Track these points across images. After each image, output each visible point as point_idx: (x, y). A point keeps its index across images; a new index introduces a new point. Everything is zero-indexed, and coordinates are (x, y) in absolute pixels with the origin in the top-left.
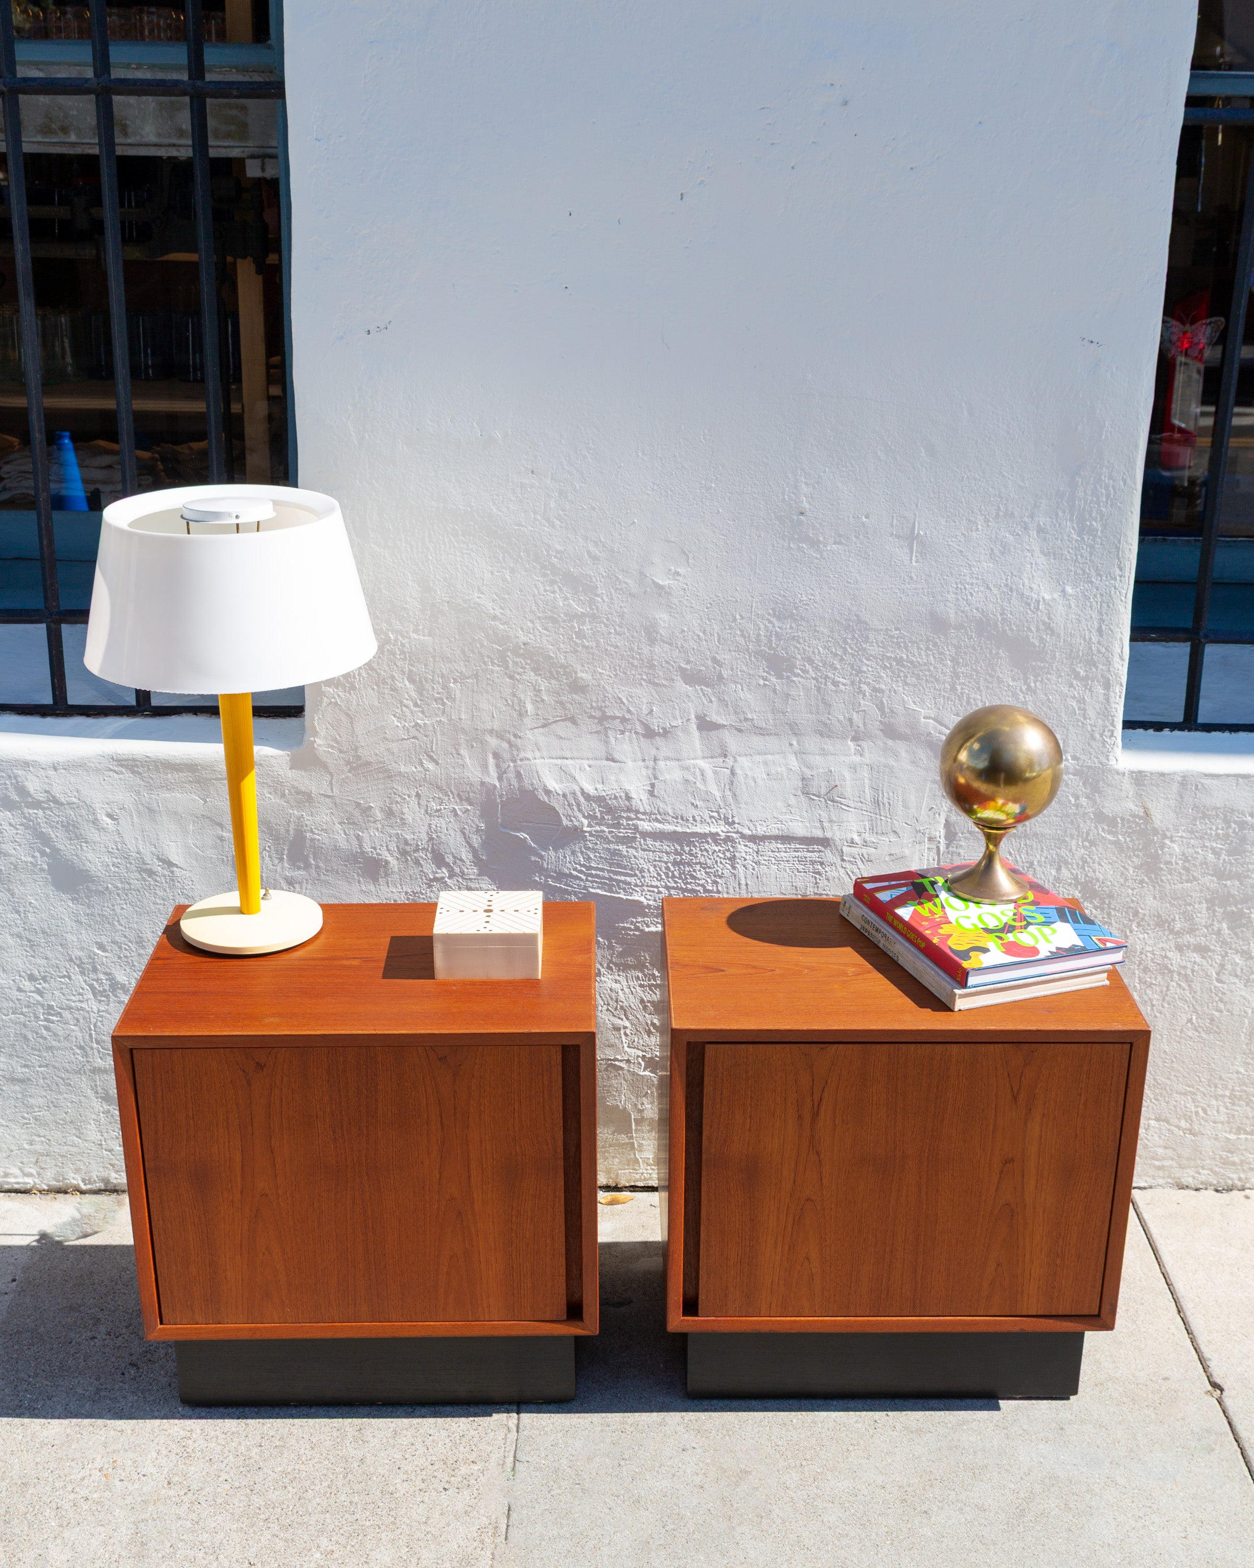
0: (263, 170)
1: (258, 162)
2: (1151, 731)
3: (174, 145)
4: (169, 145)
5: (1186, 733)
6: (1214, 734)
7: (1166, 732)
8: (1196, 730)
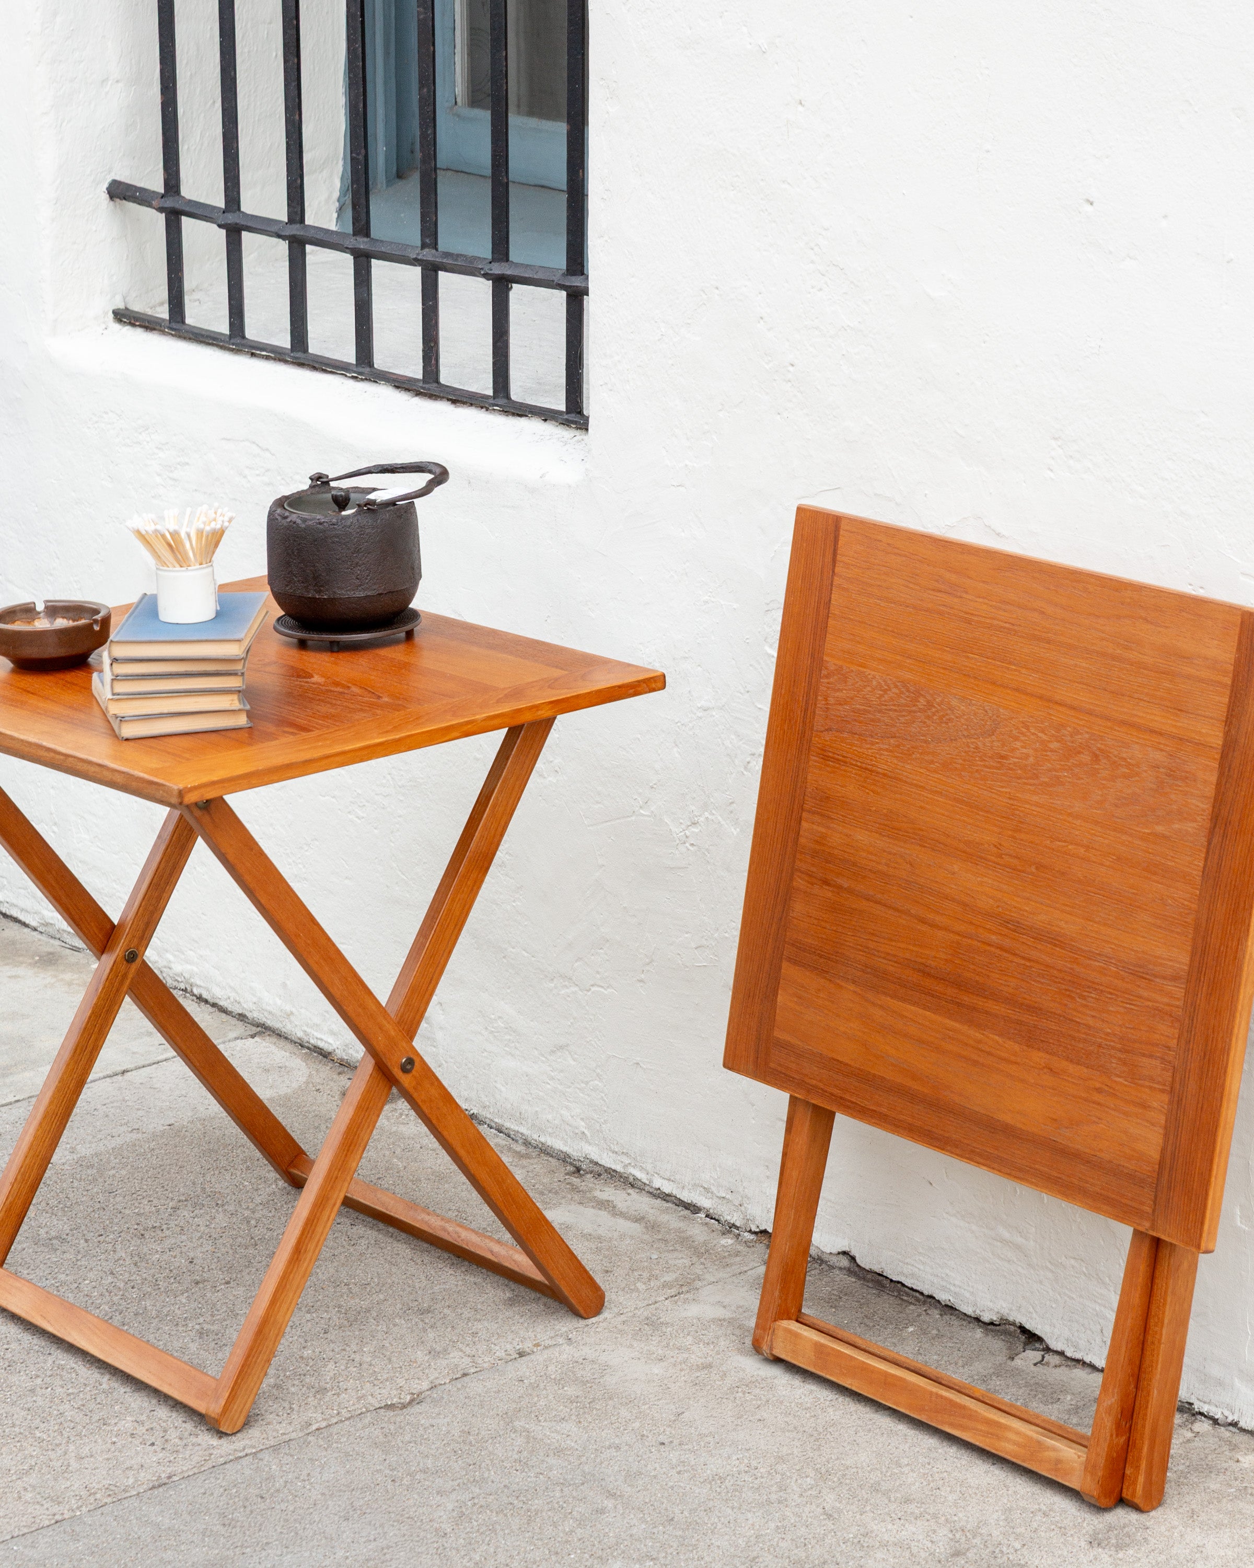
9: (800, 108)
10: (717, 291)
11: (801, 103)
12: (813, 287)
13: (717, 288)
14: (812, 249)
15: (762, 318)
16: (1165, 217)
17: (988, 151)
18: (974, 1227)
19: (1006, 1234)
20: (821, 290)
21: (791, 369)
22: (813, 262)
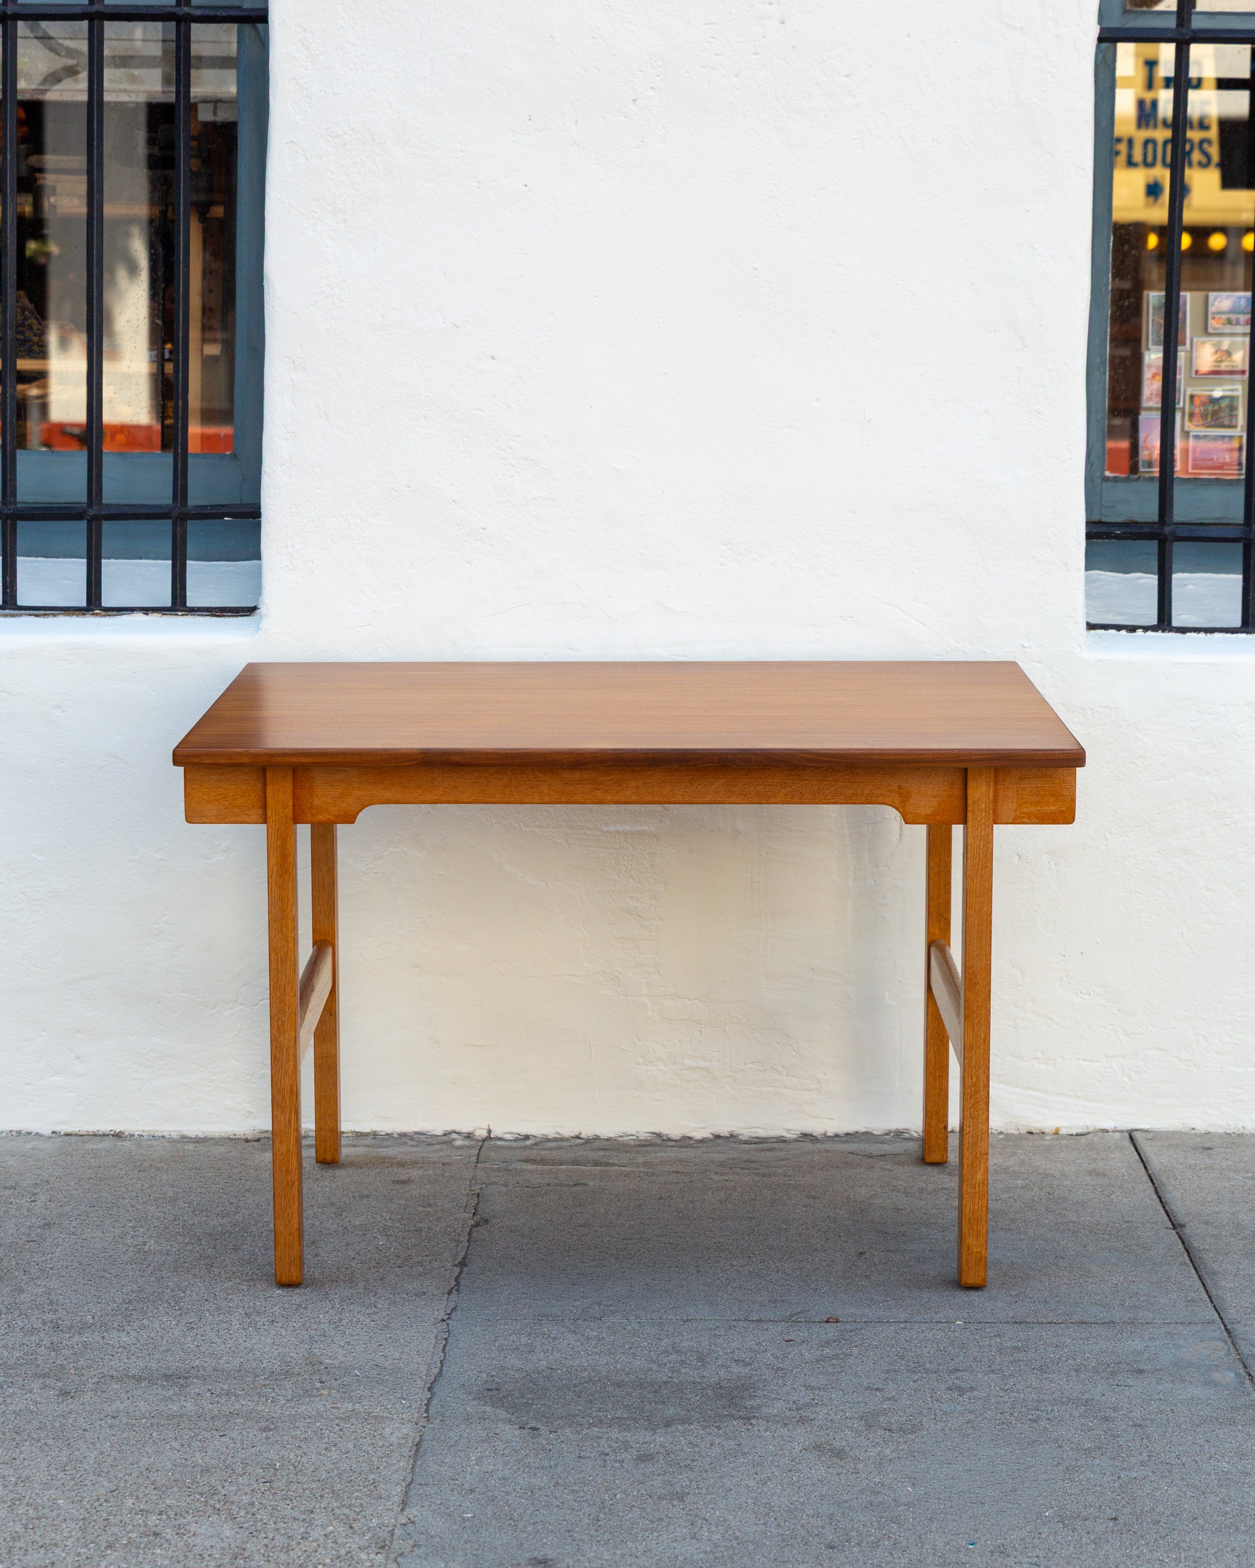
0: (215, 114)
1: (211, 106)
2: (1123, 632)
3: (125, 91)
4: (121, 91)
5: (1160, 633)
6: (1188, 634)
7: (1139, 632)
8: (1170, 631)
9: (492, 361)
10: (408, 489)
11: (493, 358)
12: (504, 475)
13: (409, 487)
14: (504, 451)
15: (454, 501)
16: (817, 400)
17: (665, 374)
18: (662, 1067)
19: (693, 1064)
20: (512, 476)
21: (482, 531)
22: (504, 459)
